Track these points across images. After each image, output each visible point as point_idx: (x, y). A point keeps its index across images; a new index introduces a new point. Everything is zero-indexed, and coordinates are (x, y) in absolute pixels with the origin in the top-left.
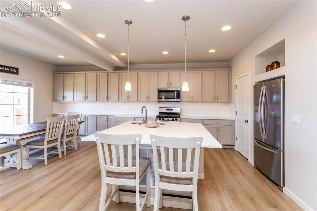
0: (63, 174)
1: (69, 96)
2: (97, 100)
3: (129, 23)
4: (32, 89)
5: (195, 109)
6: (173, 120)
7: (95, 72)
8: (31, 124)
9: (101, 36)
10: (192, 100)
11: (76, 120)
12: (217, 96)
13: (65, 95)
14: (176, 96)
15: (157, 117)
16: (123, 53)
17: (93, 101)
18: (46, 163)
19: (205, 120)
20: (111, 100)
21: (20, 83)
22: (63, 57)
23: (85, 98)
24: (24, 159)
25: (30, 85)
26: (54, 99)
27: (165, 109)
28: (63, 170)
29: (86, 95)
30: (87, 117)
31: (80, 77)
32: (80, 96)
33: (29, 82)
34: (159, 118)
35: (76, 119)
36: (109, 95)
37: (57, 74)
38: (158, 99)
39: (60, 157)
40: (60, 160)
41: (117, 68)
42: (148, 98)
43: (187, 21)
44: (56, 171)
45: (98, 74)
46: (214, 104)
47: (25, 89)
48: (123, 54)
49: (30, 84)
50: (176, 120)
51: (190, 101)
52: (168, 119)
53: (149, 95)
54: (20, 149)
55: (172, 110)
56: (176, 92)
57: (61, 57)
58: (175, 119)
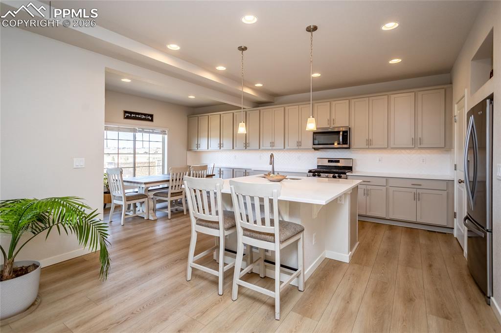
0: (181, 229)
1: (203, 144)
2: (233, 149)
3: (243, 49)
4: (166, 136)
5: (380, 160)
6: (334, 177)
7: (231, 111)
8: (166, 175)
9: (221, 68)
10: (369, 145)
11: (203, 173)
12: (419, 137)
13: (199, 143)
14: (341, 140)
15: (309, 172)
16: (259, 83)
17: (229, 150)
18: (169, 217)
19: (390, 179)
20: (249, 148)
21: (155, 131)
22: (194, 97)
23: (220, 146)
24: (151, 210)
25: (163, 133)
26: (189, 149)
27: (327, 160)
28: (183, 226)
29: (222, 143)
30: (222, 170)
31: (214, 119)
32: (214, 143)
33: (164, 129)
34: (312, 174)
35: (203, 171)
36: (247, 142)
37: (192, 118)
38: (314, 144)
39: (185, 213)
40: (185, 216)
41: (258, 104)
42: (299, 144)
43: (313, 33)
44: (176, 225)
45: (235, 114)
46: (414, 151)
47: (159, 137)
48: (259, 85)
49: (164, 131)
50: (340, 177)
51: (367, 147)
52: (327, 175)
53: (300, 140)
54: (147, 198)
55: (338, 162)
56: (341, 133)
57: (192, 97)
58: (337, 175)
